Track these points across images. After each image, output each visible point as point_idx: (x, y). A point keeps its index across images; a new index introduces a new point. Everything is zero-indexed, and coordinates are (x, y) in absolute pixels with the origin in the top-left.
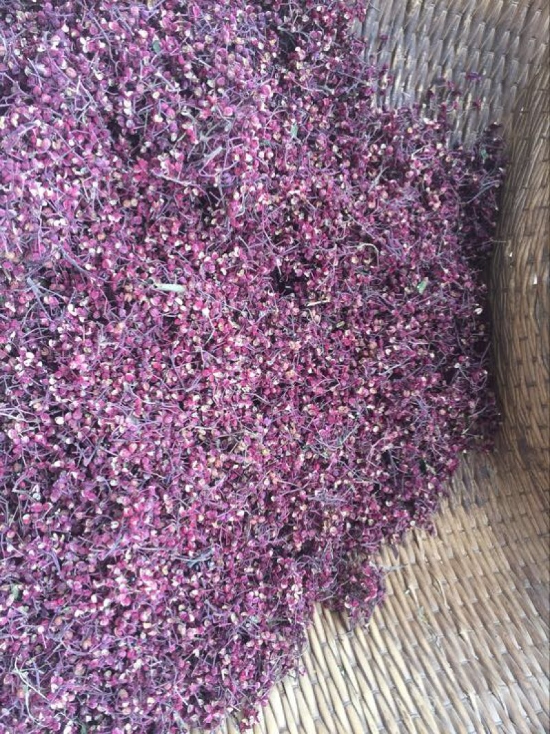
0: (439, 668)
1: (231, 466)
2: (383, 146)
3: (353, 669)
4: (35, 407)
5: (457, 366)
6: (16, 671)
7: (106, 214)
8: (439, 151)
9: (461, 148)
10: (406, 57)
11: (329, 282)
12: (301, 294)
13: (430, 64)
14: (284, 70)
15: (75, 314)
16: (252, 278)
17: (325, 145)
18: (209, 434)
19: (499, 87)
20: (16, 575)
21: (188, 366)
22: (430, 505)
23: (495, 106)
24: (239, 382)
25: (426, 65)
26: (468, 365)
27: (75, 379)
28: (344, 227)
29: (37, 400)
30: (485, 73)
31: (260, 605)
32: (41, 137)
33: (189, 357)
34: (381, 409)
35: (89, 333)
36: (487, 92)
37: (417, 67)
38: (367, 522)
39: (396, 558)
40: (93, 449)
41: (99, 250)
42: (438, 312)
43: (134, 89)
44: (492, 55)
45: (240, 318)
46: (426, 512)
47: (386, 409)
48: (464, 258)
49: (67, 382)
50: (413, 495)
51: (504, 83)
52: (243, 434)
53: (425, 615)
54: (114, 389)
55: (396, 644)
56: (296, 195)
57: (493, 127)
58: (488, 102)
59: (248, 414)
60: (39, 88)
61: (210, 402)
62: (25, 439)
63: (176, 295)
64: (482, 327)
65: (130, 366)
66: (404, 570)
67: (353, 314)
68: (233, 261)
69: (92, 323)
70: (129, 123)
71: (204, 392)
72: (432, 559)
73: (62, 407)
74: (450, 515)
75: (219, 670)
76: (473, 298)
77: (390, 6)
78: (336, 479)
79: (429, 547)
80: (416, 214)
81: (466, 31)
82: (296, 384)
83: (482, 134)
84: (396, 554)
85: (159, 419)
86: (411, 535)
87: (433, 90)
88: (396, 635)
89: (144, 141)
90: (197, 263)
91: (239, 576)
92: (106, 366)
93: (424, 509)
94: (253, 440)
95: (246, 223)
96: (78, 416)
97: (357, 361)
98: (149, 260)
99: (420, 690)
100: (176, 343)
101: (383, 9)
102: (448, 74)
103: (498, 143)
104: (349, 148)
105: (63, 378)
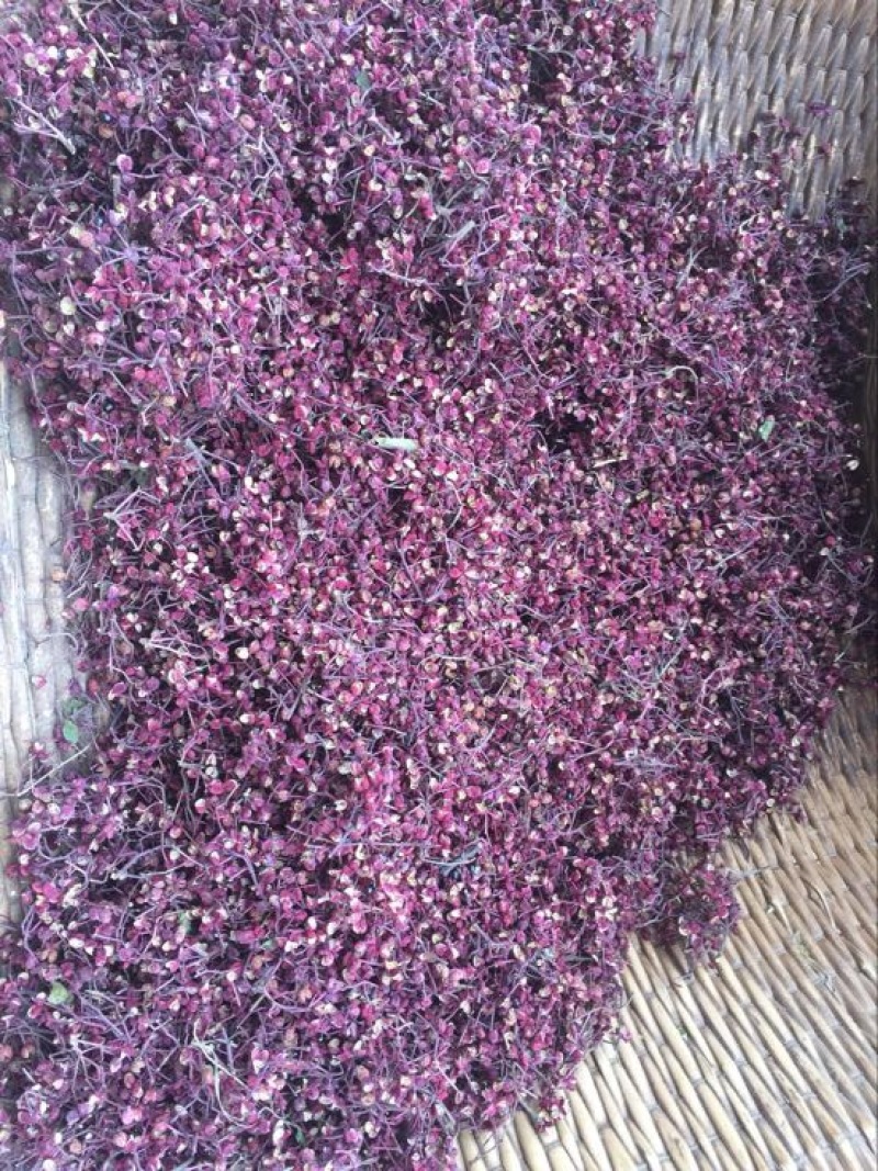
0: (836, 1023)
1: (498, 717)
2: (692, 218)
3: (701, 1029)
4: (206, 633)
5: (824, 552)
6: (197, 1043)
7: (298, 336)
8: (775, 223)
9: (806, 218)
10: (714, 84)
11: (624, 430)
12: (581, 450)
13: (750, 92)
14: (541, 110)
15: (256, 491)
16: (513, 425)
17: (607, 220)
18: (462, 669)
19: (857, 123)
20: (187, 896)
21: (426, 564)
22: (794, 774)
23: (852, 151)
24: (501, 586)
25: (744, 95)
26: (840, 549)
27: (261, 589)
28: (643, 342)
29: (207, 624)
30: (834, 103)
31: (554, 932)
32: (206, 220)
33: (426, 551)
34: (713, 624)
35: (279, 518)
36: (838, 132)
37: (731, 98)
38: (699, 802)
39: (747, 858)
40: (295, 694)
41: (288, 393)
42: (789, 471)
43: (336, 144)
44: (844, 74)
45: (496, 489)
46: (790, 784)
47: (719, 624)
48: (822, 385)
49: (250, 594)
50: (769, 759)
51: (863, 116)
52: (513, 666)
53: (803, 943)
54: (319, 601)
55: (763, 989)
56: (571, 296)
57: (851, 184)
58: (840, 146)
59: (516, 636)
60: (201, 147)
61: (461, 618)
62: (193, 684)
63: (406, 455)
64: (857, 491)
65: (340, 567)
66: (761, 877)
67: (661, 477)
68: (482, 401)
69: (280, 505)
70: (330, 195)
71: (452, 603)
72: (804, 858)
73: (244, 634)
74: (823, 789)
75: (501, 1034)
76: (841, 447)
77: (688, 7)
78: (651, 734)
79: (796, 838)
80: (746, 320)
81: (803, 39)
82: (583, 589)
83: (834, 195)
84: (747, 853)
85: (391, 645)
86: (767, 822)
87: (758, 131)
88: (761, 976)
89: (353, 220)
90: (432, 405)
91: (518, 888)
92: (305, 567)
93: (787, 780)
94: (529, 674)
95: (497, 342)
96: (269, 645)
97: (672, 550)
98: (357, 406)
99: (810, 1056)
100: (405, 529)
101: (676, 12)
102: (778, 108)
103: (860, 208)
104: (641, 223)
105: (243, 589)
